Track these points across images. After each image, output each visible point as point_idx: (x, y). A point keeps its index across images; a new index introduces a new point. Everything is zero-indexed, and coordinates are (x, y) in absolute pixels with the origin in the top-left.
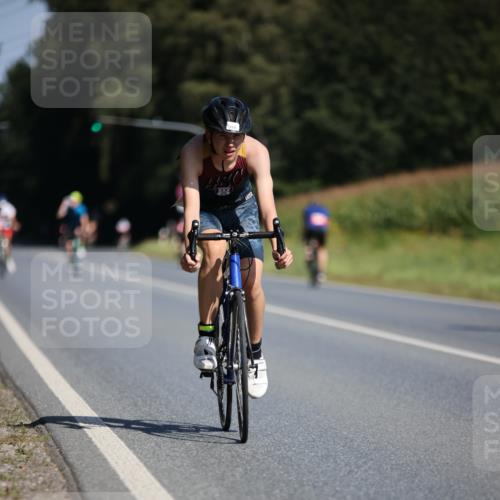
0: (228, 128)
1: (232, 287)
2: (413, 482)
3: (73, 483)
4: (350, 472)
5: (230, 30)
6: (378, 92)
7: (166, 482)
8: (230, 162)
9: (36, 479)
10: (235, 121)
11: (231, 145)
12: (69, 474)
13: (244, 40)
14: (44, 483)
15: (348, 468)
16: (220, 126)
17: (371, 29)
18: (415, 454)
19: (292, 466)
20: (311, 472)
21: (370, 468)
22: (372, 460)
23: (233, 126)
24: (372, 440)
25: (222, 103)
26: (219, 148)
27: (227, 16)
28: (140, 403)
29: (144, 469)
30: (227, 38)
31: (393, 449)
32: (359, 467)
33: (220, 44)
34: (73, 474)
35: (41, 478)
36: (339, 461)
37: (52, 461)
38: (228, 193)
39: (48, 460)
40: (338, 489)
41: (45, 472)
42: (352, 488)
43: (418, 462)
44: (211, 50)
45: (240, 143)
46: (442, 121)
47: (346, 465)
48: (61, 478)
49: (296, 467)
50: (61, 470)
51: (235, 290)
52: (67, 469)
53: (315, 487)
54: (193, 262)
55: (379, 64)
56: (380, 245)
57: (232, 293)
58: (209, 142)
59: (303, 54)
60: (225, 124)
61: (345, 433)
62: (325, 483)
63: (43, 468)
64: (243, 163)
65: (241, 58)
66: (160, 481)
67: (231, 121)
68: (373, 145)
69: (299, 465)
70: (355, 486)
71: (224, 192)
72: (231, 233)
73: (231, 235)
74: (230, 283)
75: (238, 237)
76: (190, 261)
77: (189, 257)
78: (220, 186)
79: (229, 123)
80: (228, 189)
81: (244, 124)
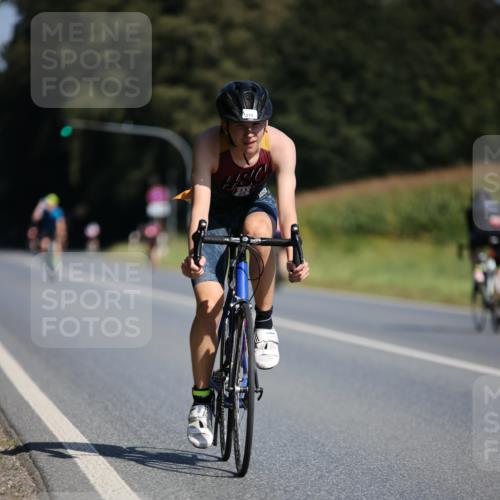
0: (244, 117)
1: (238, 298)
2: (384, 487)
3: (42, 486)
4: (321, 477)
5: (200, 35)
6: (349, 97)
7: (136, 486)
8: (252, 155)
9: (6, 482)
10: (252, 108)
11: (250, 135)
12: (39, 478)
13: (214, 45)
14: (13, 487)
15: (319, 473)
16: (235, 115)
17: (341, 34)
18: (386, 459)
19: (263, 470)
20: (282, 477)
21: (341, 472)
22: (343, 464)
23: (250, 114)
24: (343, 445)
25: (237, 88)
26: (238, 138)
27: (197, 21)
28: (110, 407)
29: (115, 473)
30: (198, 43)
31: (364, 454)
32: (330, 472)
33: (190, 49)
34: (43, 478)
35: (11, 482)
36: (310, 466)
37: (22, 465)
38: (247, 193)
39: (18, 464)
40: (309, 493)
41: (14, 476)
42: (323, 493)
43: (389, 466)
44: (181, 54)
46: (413, 126)
47: (317, 470)
48: (31, 482)
49: (267, 472)
50: (30, 474)
51: (242, 303)
52: (37, 473)
53: (286, 491)
54: (197, 268)
55: (349, 70)
56: (350, 250)
57: (238, 306)
58: (226, 133)
59: (273, 60)
60: (241, 113)
61: (316, 438)
62: (297, 488)
63: (12, 472)
64: (266, 157)
65: (211, 63)
66: (130, 485)
67: (247, 108)
68: (343, 151)
69: (270, 470)
70: (327, 491)
71: (243, 191)
72: (241, 238)
73: (241, 240)
74: (236, 294)
75: (249, 242)
76: (193, 265)
77: (192, 261)
78: (239, 185)
79: (245, 111)
80: (248, 188)
81: (264, 110)
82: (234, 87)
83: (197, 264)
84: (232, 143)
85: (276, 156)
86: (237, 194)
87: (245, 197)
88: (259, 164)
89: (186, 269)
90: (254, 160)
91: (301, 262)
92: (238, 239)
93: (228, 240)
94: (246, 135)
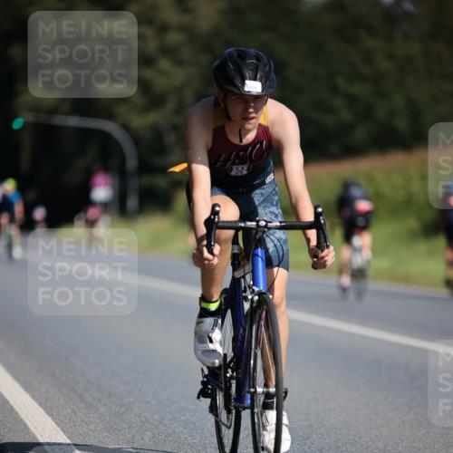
0: (246, 89)
1: (256, 289)
8: (249, 131)
10: (255, 79)
11: (251, 110)
16: (236, 87)
23: (253, 87)
25: (239, 56)
38: (245, 172)
45: (261, 108)
51: (260, 294)
54: (210, 257)
57: (256, 298)
58: (223, 106)
60: (243, 84)
67: (250, 79)
71: (240, 170)
72: (258, 222)
73: (258, 225)
74: (253, 285)
75: (266, 226)
76: (206, 254)
77: (205, 250)
78: (234, 164)
79: (248, 82)
80: (245, 167)
81: (268, 83)
82: (236, 54)
83: (211, 252)
84: (229, 118)
85: (276, 132)
86: (233, 173)
87: (242, 176)
88: (257, 141)
89: (198, 259)
90: (250, 137)
91: (328, 247)
92: (254, 223)
93: (243, 225)
94: (246, 110)
